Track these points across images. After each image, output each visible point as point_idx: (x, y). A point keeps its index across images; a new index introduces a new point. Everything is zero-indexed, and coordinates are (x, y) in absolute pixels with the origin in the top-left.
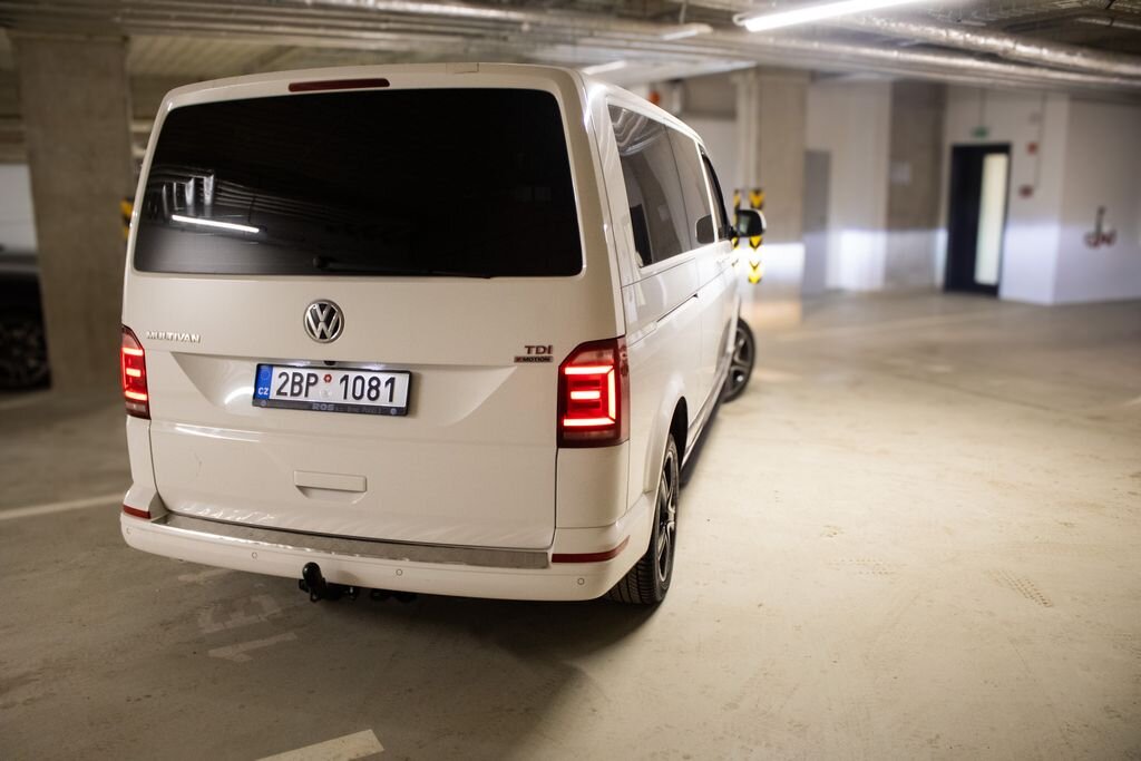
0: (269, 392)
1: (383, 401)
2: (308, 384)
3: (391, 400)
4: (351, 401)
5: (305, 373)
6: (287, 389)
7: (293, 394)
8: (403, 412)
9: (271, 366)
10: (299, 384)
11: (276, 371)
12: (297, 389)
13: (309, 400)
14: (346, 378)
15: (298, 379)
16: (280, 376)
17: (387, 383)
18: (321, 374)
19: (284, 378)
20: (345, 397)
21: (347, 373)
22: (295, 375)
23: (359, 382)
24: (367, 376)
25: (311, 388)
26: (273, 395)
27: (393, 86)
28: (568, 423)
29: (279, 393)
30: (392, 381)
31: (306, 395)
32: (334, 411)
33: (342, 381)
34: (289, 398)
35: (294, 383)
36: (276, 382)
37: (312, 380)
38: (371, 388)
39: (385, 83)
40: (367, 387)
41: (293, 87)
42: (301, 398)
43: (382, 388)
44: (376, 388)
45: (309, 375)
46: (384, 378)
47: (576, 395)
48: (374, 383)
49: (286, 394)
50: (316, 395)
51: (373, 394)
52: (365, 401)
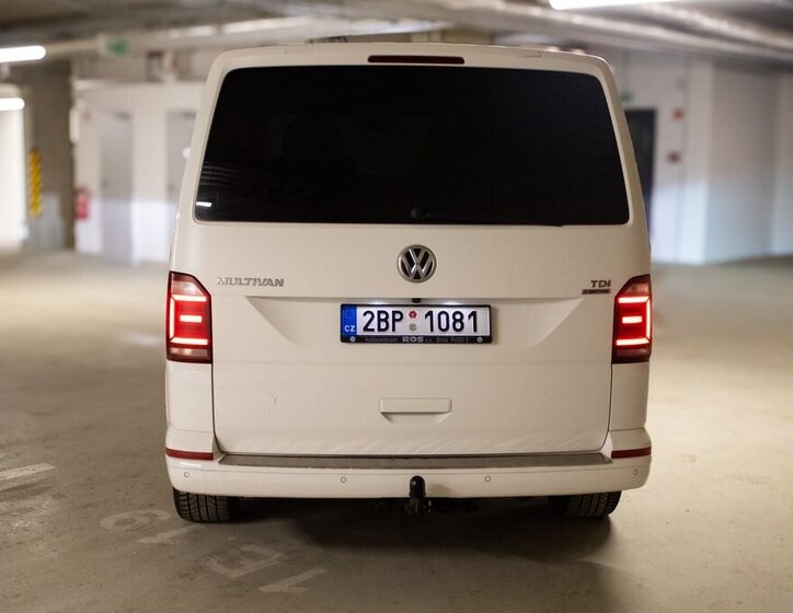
0: (355, 329)
1: (468, 331)
2: (394, 320)
3: (475, 330)
4: (437, 332)
5: (390, 311)
6: (374, 325)
7: (380, 329)
8: (487, 340)
9: (355, 306)
10: (386, 320)
11: (360, 311)
12: (383, 325)
13: (397, 333)
14: (430, 314)
15: (383, 316)
16: (365, 314)
17: (470, 316)
18: (406, 311)
19: (369, 316)
20: (432, 330)
21: (430, 309)
22: (379, 313)
23: (443, 317)
24: (451, 312)
25: (396, 323)
26: (360, 332)
27: (467, 64)
28: (620, 342)
29: (366, 329)
30: (473, 314)
31: (394, 330)
32: (424, 342)
33: (426, 316)
34: (376, 333)
35: (380, 320)
36: (362, 320)
37: (398, 316)
38: (455, 321)
39: (460, 60)
40: (451, 321)
41: (372, 59)
42: (389, 332)
43: (465, 320)
44: (461, 321)
45: (394, 313)
46: (466, 312)
47: (627, 320)
48: (458, 317)
49: (373, 330)
50: (402, 329)
51: (458, 326)
52: (451, 332)
